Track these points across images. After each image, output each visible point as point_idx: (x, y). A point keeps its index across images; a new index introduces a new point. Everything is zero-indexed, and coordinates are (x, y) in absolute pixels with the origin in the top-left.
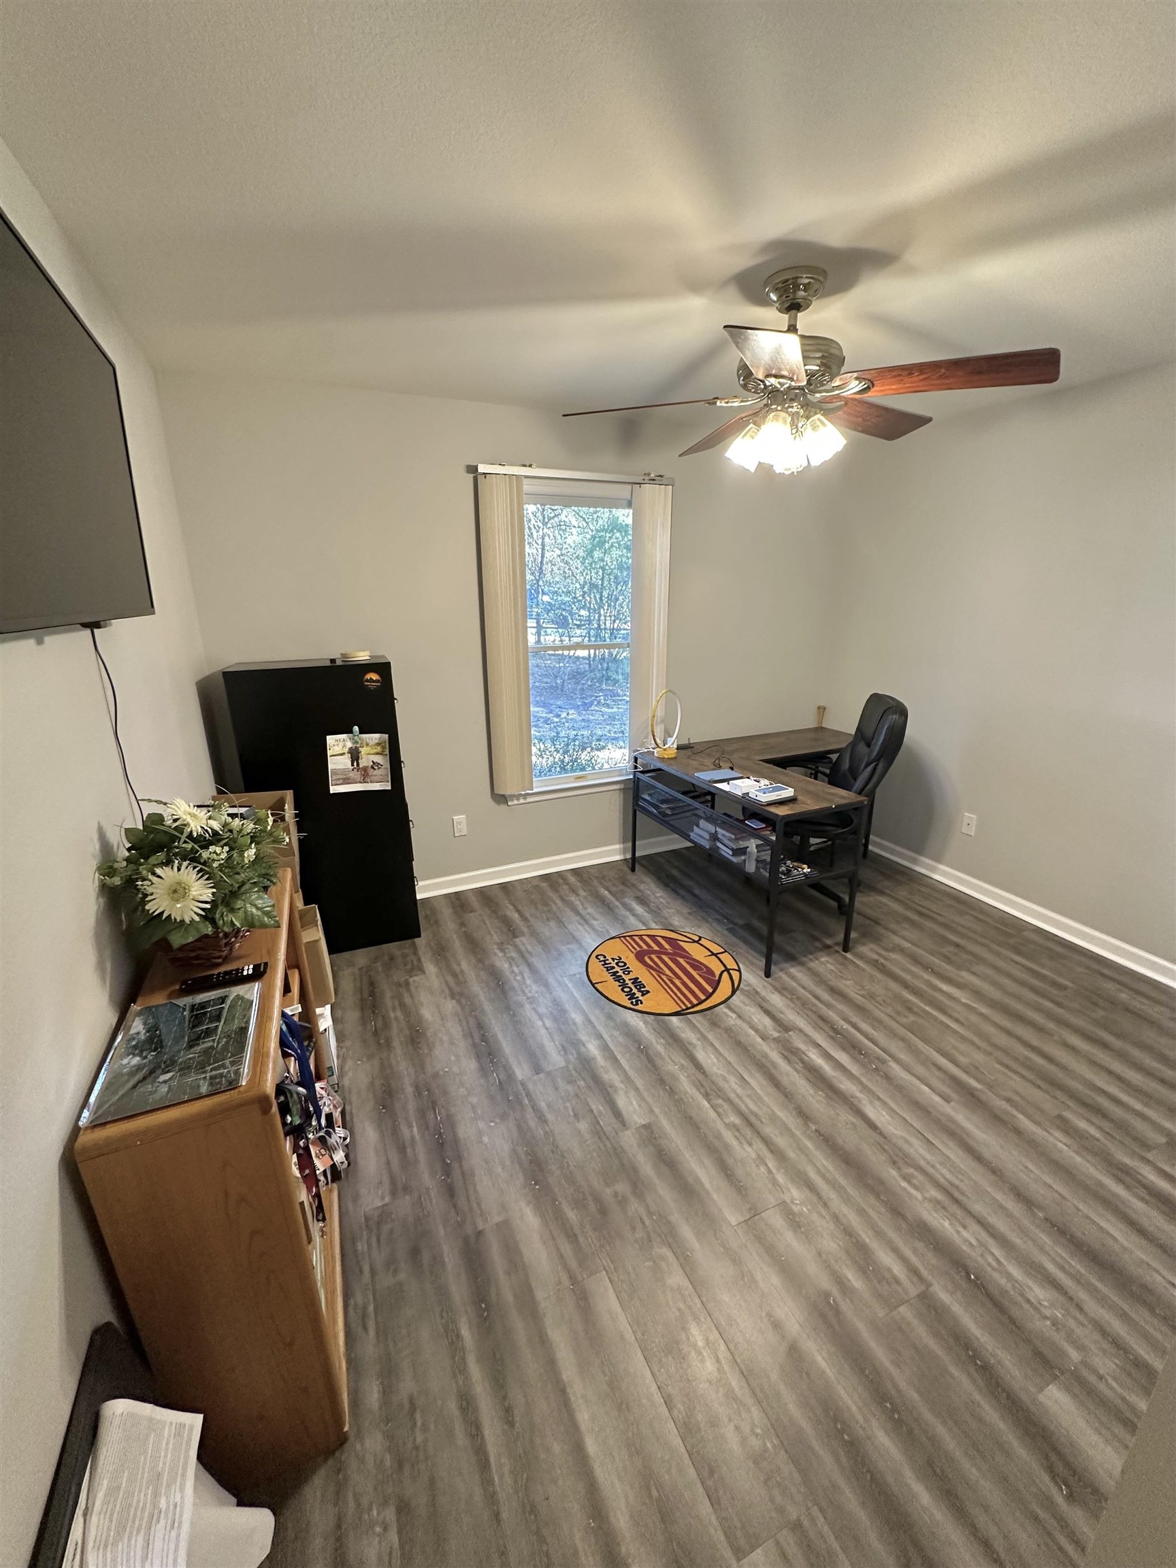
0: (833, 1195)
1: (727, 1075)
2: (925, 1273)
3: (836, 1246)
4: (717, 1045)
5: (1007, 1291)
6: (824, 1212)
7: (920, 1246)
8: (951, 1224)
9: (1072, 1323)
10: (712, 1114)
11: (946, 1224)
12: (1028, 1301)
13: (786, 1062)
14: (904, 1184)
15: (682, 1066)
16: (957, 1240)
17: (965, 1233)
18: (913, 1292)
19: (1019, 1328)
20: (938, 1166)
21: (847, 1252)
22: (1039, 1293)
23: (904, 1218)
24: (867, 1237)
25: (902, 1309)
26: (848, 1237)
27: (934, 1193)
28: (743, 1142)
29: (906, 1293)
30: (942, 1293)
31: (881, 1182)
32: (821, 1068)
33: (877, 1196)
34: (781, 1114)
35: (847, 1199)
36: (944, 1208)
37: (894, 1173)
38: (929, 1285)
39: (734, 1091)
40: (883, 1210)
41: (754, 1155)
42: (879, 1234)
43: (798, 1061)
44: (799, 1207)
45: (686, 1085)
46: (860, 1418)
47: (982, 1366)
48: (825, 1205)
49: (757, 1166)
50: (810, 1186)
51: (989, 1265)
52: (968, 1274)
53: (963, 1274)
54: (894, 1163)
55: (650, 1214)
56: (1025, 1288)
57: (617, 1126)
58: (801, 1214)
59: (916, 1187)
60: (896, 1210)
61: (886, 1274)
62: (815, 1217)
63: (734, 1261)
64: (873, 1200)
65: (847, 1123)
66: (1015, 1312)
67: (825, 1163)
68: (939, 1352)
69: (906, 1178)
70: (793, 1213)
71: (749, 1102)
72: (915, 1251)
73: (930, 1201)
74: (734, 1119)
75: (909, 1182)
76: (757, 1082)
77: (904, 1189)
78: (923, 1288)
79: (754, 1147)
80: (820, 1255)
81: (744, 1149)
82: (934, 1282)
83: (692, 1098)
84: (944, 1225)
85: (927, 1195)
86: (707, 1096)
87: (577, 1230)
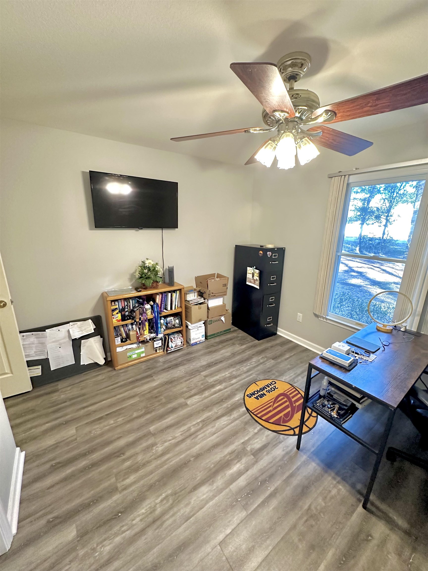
0: (159, 462)
1: (215, 428)
2: (125, 492)
3: (139, 460)
4: (233, 424)
5: (111, 530)
6: (153, 457)
7: (135, 494)
8: (143, 514)
9: (92, 560)
10: (194, 423)
11: (143, 511)
12: (105, 540)
13: (230, 452)
14: (164, 495)
15: (217, 413)
16: (136, 514)
17: (138, 519)
18: (119, 485)
19: (97, 528)
20: (173, 518)
21: (137, 463)
22: (107, 548)
23: (147, 491)
24: (141, 472)
25: (114, 479)
26: (142, 464)
27: (159, 510)
28: (182, 433)
29: (119, 482)
30: (117, 497)
31: (165, 484)
32: (230, 469)
33: (159, 481)
34: (198, 447)
35: (157, 468)
36: (151, 513)
37: (169, 492)
38: (120, 493)
39: (207, 430)
40: (152, 482)
41: (177, 435)
42: (142, 478)
43: (232, 458)
44: (155, 449)
45: (206, 415)
46: (90, 458)
47: (90, 504)
48: (155, 459)
49: (172, 437)
50: (163, 454)
51: (123, 526)
52: (121, 513)
53: (122, 510)
54: (175, 494)
55: (155, 407)
56: (110, 541)
57: (186, 397)
58: (152, 449)
59: (162, 501)
60: (151, 488)
61: (126, 476)
62: (151, 454)
63: (138, 428)
64: (156, 478)
65: (195, 475)
66: (102, 530)
67: (174, 461)
68: (98, 489)
69: (166, 498)
70: (152, 447)
71: (203, 435)
72: (133, 491)
73: (155, 506)
74: (193, 430)
75: (164, 498)
76: (213, 439)
77: (161, 495)
78: (120, 489)
79: (180, 436)
80: (136, 454)
81: (179, 433)
82: (121, 495)
83: (201, 417)
84: (143, 510)
85: (158, 506)
86: (203, 421)
87: (151, 393)
